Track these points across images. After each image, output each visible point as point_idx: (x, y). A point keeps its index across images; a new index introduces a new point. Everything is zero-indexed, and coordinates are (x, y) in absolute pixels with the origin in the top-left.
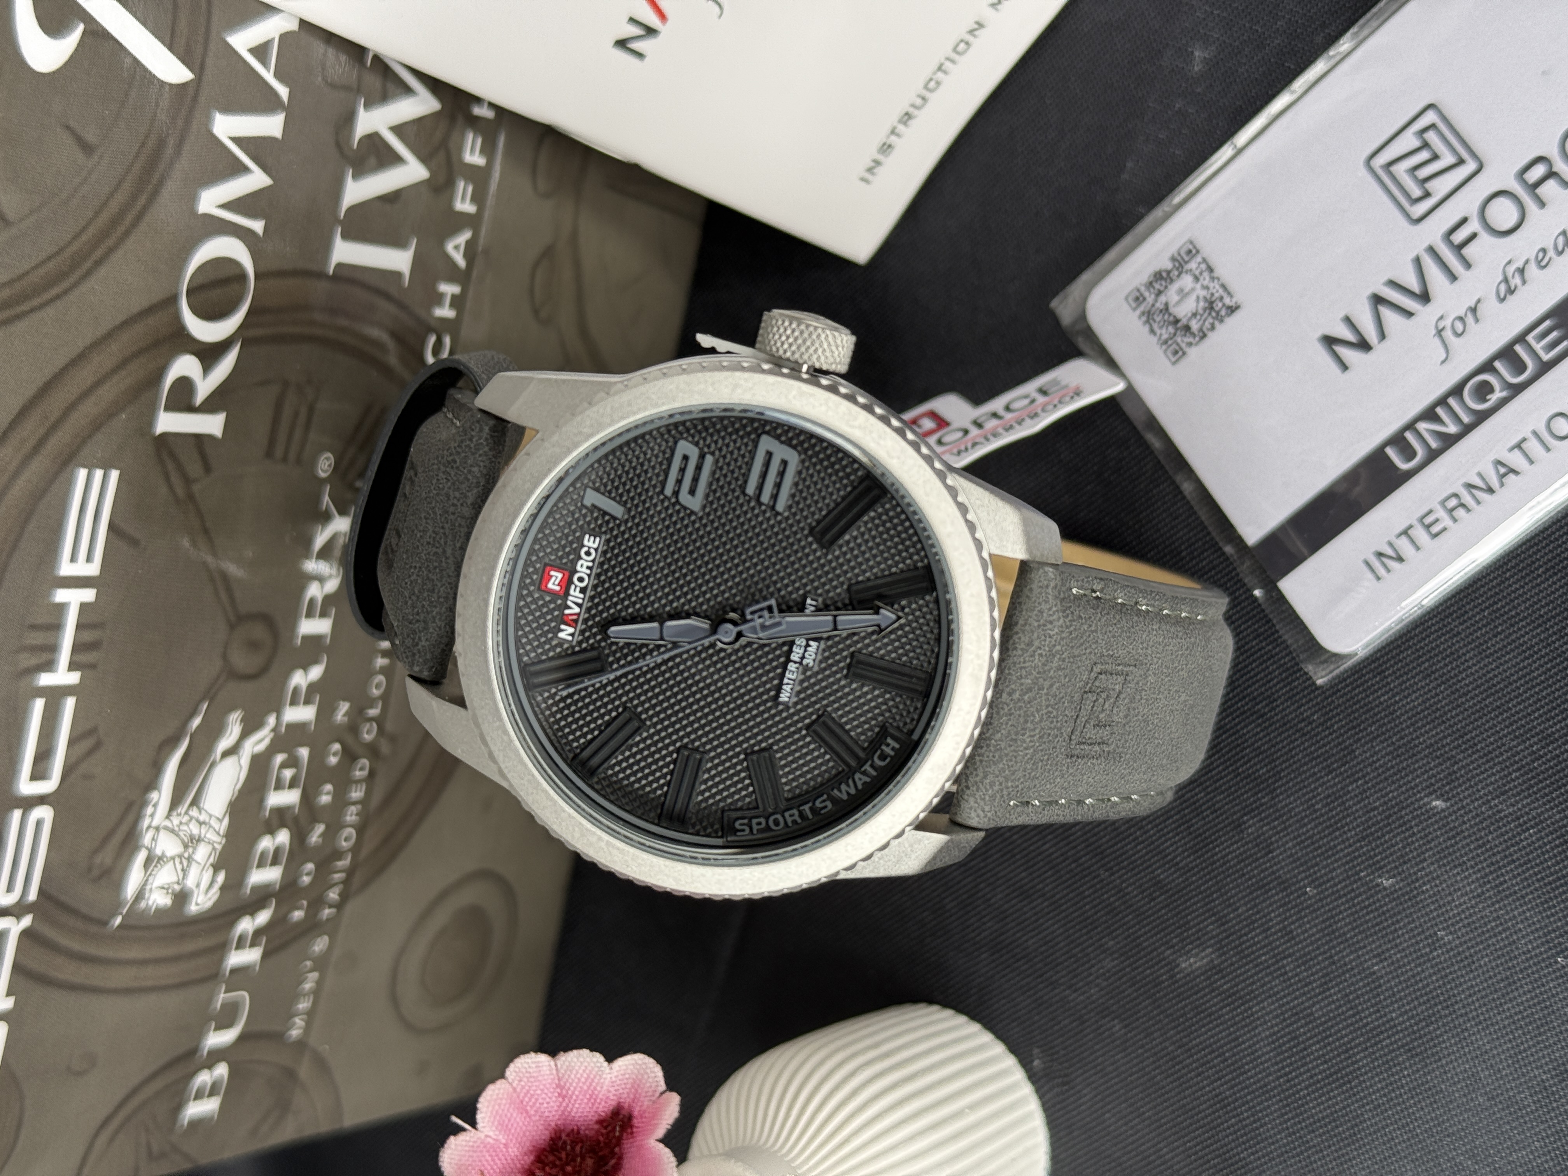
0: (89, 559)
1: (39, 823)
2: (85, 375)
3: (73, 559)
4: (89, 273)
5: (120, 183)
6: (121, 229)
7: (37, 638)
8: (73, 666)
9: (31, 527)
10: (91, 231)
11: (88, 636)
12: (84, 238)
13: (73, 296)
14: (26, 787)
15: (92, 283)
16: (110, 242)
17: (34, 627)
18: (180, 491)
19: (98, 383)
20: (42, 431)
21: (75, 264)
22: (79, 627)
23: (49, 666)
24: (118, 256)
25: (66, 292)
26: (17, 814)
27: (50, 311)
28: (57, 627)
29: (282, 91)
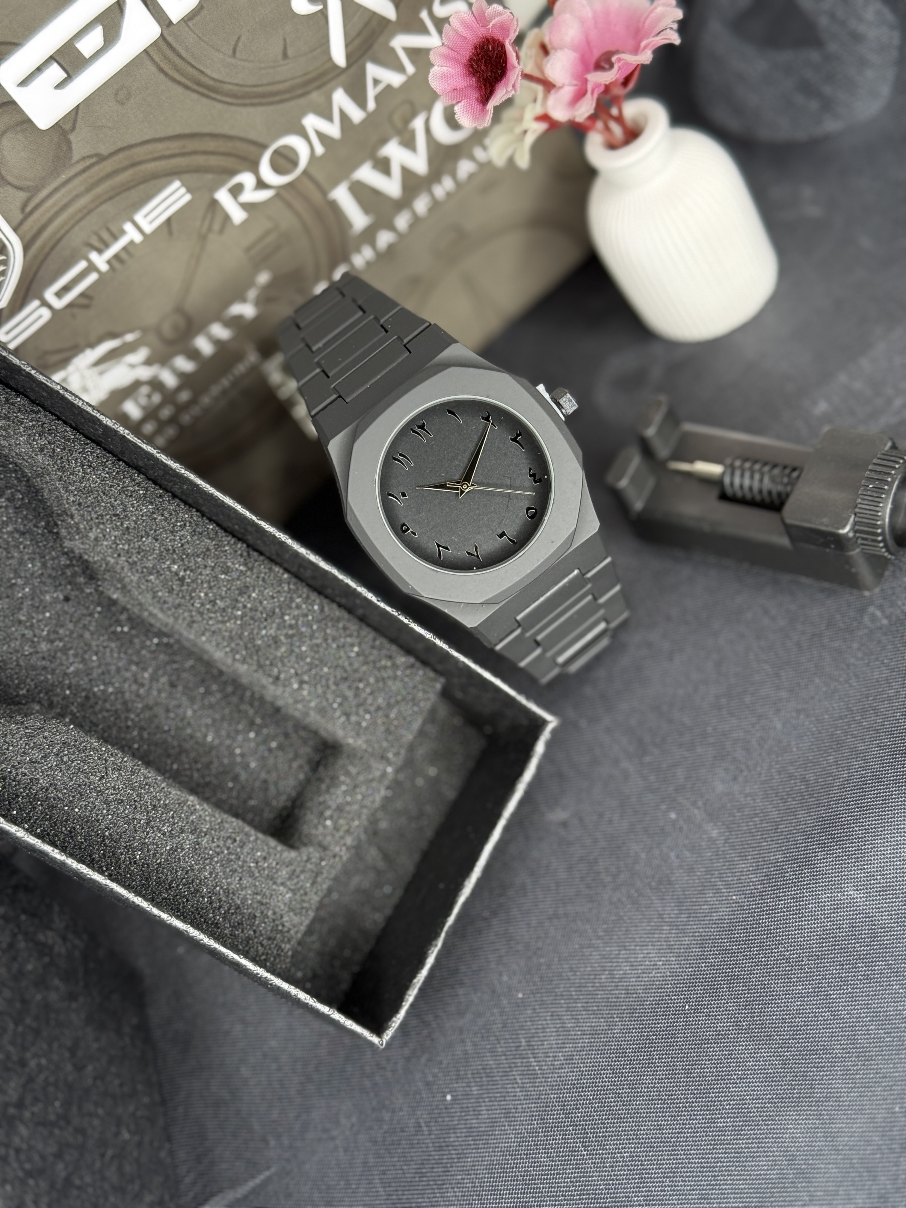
0: (151, 222)
1: (40, 317)
2: (211, 145)
3: (146, 216)
4: (245, 105)
5: (285, 81)
6: (271, 99)
7: (105, 235)
8: (109, 262)
9: (142, 187)
10: (260, 90)
11: (124, 256)
12: (256, 89)
13: (233, 108)
14: (49, 295)
15: (244, 111)
16: (263, 100)
17: (108, 230)
18: (204, 230)
19: (212, 153)
20: (177, 151)
21: (243, 97)
22: (125, 249)
23: (100, 251)
24: (260, 109)
25: (231, 104)
26: (36, 303)
27: (219, 106)
28: (115, 238)
29: (371, 105)
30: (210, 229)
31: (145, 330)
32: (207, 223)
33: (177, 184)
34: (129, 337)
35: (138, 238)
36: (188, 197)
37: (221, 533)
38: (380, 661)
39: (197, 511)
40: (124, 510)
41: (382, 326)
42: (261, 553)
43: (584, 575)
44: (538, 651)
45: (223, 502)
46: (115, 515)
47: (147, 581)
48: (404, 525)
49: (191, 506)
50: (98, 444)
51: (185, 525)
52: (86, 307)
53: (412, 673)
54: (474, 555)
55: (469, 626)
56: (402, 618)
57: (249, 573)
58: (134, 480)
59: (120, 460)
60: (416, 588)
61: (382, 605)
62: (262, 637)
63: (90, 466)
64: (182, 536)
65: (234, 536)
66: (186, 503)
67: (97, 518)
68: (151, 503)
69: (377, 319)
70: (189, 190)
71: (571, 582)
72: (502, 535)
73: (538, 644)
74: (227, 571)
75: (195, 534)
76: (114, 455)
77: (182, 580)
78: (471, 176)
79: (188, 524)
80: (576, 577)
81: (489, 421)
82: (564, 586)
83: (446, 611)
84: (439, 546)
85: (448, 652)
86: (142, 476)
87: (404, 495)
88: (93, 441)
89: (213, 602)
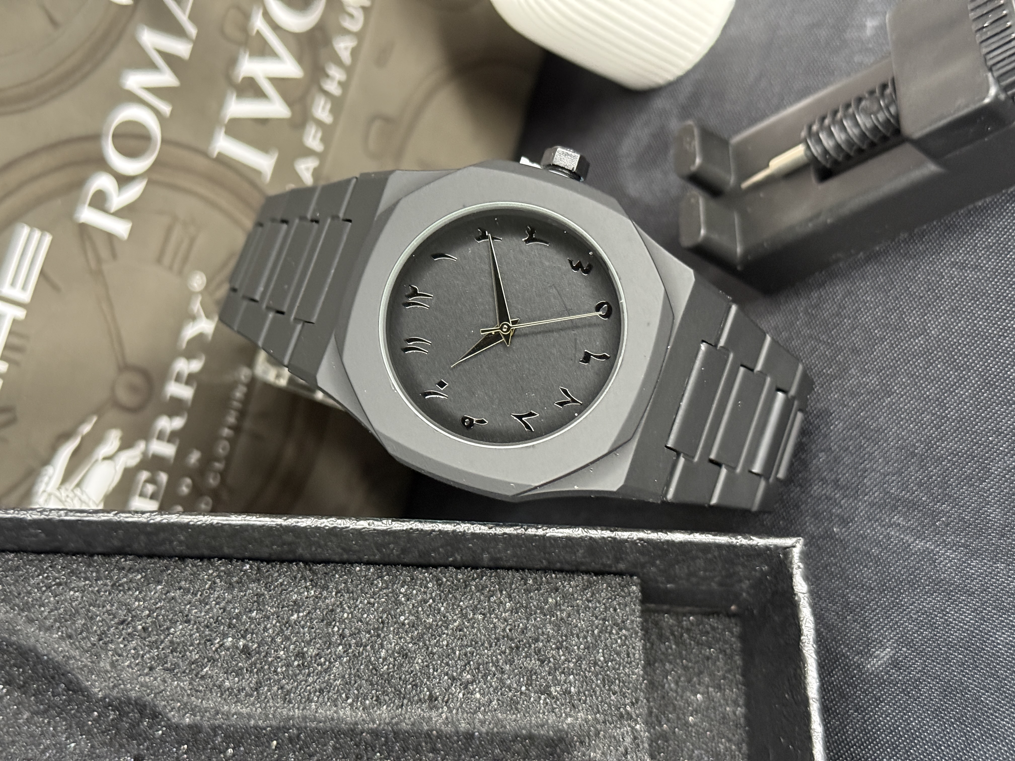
0: (23, 288)
2: (36, 166)
3: (13, 285)
4: (45, 102)
5: (73, 53)
11: (17, 342)
12: (46, 79)
13: (32, 113)
15: (48, 108)
16: (63, 86)
18: (93, 264)
19: (43, 174)
22: (12, 331)
24: (65, 97)
25: (28, 109)
29: (192, 30)
30: (99, 260)
31: (99, 411)
32: (90, 254)
33: (25, 231)
34: (86, 428)
35: (21, 314)
36: (48, 239)
37: (265, 567)
38: (546, 602)
39: (220, 559)
40: (129, 611)
41: (312, 221)
42: (326, 562)
43: (716, 346)
44: (724, 472)
45: (230, 525)
46: (122, 622)
47: (203, 678)
48: (464, 419)
49: (209, 558)
50: (55, 552)
51: (215, 583)
52: (12, 421)
53: (593, 594)
54: (568, 402)
55: (615, 489)
56: (532, 531)
57: (325, 593)
58: (123, 569)
59: (92, 555)
60: (520, 482)
61: (499, 531)
62: (385, 659)
63: (59, 584)
64: (218, 597)
65: (282, 561)
66: (201, 558)
67: (100, 640)
68: (159, 583)
69: (303, 218)
70: (43, 229)
71: (706, 362)
72: (587, 358)
73: (717, 464)
74: (297, 606)
75: (233, 587)
76: (82, 553)
77: (246, 651)
78: (355, 52)
79: (218, 581)
80: (708, 354)
81: (487, 237)
82: (701, 374)
83: (576, 488)
84: (520, 417)
85: (614, 539)
86: (131, 557)
87: (442, 384)
88: (47, 553)
89: (301, 655)
